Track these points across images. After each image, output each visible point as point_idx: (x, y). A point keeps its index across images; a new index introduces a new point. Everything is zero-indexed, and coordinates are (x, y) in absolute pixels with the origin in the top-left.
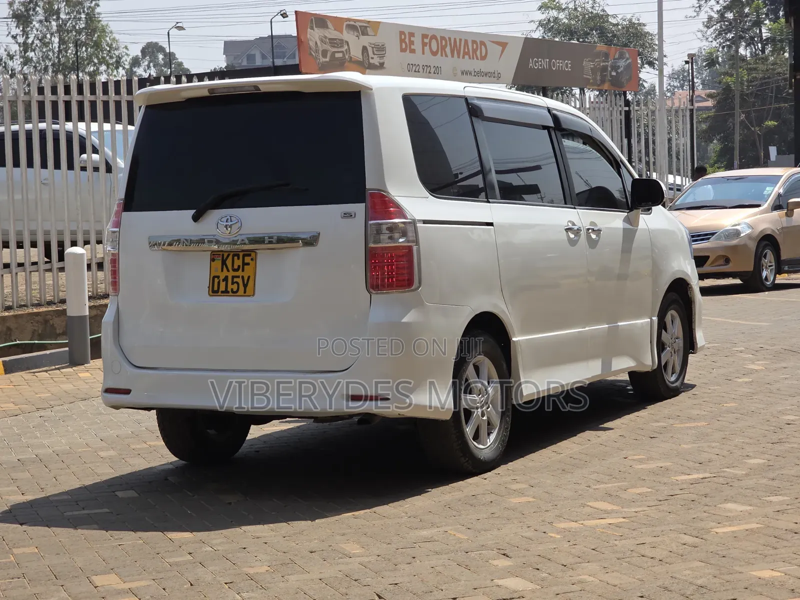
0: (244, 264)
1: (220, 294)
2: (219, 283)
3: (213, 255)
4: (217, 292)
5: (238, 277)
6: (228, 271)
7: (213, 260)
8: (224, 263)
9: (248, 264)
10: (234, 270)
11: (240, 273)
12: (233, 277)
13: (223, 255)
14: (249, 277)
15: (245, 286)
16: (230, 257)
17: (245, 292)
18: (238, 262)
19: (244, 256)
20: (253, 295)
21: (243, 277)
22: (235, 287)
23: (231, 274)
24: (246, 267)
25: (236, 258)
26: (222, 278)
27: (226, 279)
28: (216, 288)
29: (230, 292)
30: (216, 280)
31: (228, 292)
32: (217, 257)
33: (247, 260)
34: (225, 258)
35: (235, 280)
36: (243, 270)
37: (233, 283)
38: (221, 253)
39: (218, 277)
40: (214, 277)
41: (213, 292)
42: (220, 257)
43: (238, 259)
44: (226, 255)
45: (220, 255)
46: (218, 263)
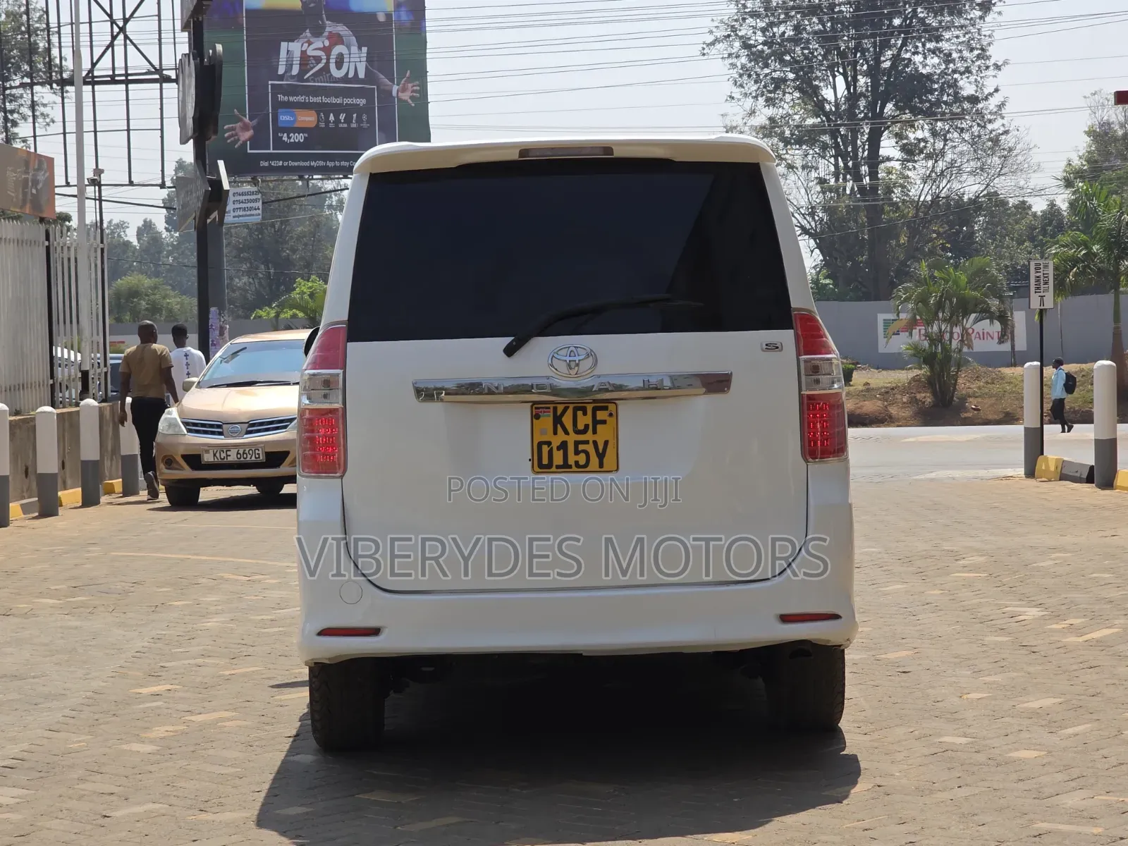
0: (596, 422)
1: (554, 469)
2: (550, 453)
3: (536, 408)
4: (550, 466)
5: (587, 442)
6: (567, 433)
7: (535, 416)
8: (557, 420)
9: (604, 422)
10: (578, 432)
11: (589, 436)
12: (577, 443)
13: (555, 409)
14: (606, 443)
15: (601, 456)
16: (569, 413)
17: (601, 465)
18: (583, 420)
19: (595, 410)
20: (617, 470)
21: (595, 443)
22: (582, 459)
23: (572, 438)
24: (599, 427)
25: (580, 413)
26: (555, 445)
27: (563, 446)
28: (545, 461)
29: (574, 466)
30: (545, 449)
31: (570, 467)
32: (544, 412)
33: (601, 415)
34: (559, 413)
35: (581, 447)
36: (595, 432)
37: (577, 452)
38: (551, 406)
39: (549, 443)
40: (540, 444)
41: (541, 465)
42: (549, 412)
43: (585, 414)
44: (560, 408)
45: (549, 408)
46: (547, 421)
